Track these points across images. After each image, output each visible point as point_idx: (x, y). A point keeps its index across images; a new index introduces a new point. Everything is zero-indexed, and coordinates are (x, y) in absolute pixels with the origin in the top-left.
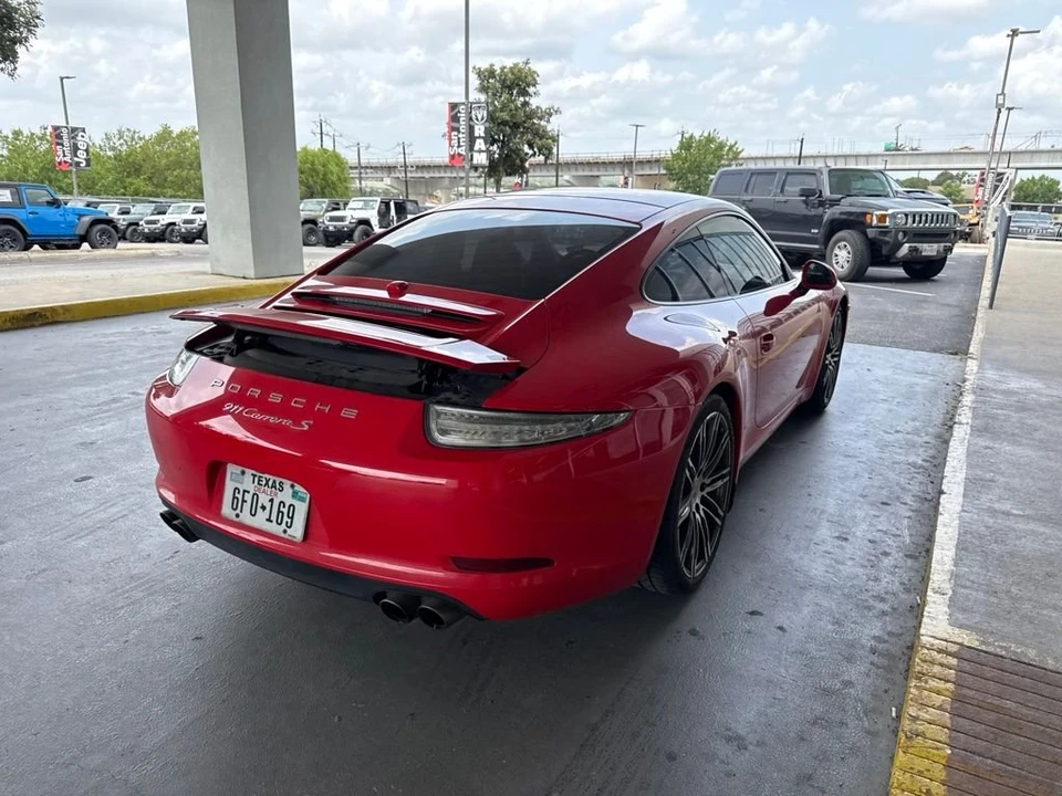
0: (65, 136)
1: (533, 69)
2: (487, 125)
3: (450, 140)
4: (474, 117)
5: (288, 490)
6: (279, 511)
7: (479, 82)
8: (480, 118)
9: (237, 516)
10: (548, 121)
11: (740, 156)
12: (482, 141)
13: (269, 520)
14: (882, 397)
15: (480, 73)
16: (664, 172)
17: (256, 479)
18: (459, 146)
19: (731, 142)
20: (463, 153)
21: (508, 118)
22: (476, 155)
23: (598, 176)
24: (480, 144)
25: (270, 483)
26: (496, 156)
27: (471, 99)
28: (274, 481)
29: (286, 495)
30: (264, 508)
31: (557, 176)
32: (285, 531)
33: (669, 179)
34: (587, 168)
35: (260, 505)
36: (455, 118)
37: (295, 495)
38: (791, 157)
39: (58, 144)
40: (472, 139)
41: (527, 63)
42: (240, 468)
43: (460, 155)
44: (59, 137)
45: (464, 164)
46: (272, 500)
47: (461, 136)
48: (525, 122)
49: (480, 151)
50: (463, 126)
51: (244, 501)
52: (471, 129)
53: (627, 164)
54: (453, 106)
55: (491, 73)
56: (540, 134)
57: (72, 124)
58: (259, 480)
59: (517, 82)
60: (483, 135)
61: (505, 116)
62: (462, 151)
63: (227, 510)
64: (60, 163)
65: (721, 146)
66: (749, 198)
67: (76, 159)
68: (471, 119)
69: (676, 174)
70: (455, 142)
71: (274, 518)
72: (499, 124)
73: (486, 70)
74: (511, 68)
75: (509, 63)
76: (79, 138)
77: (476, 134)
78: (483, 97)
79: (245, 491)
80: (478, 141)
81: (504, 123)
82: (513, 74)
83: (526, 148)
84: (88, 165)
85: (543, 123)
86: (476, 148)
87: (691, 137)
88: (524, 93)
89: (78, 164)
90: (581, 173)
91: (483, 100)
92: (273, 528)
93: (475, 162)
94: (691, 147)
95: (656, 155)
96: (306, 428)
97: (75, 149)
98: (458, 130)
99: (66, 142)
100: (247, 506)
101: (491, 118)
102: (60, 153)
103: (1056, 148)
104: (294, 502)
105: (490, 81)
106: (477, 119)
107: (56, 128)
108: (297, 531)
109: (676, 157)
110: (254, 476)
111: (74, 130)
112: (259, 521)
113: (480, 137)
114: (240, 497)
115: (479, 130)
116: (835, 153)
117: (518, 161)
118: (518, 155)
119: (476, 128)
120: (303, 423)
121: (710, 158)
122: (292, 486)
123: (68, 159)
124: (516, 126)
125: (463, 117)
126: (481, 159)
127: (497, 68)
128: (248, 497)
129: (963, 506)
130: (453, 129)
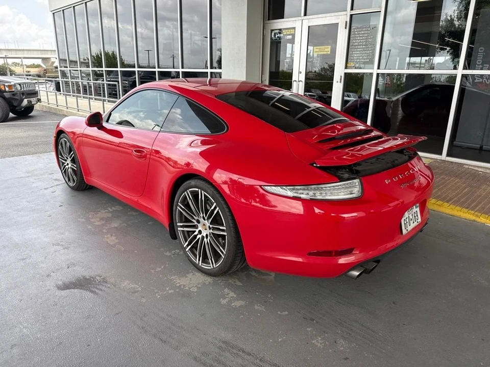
5: (414, 208)
6: (414, 217)
9: (407, 230)
32: (418, 222)
35: (410, 219)
37: (416, 207)
46: (412, 215)
63: (404, 231)
71: (414, 220)
79: (406, 219)
100: (408, 224)
104: (416, 210)
108: (420, 218)
112: (412, 225)
114: (406, 222)
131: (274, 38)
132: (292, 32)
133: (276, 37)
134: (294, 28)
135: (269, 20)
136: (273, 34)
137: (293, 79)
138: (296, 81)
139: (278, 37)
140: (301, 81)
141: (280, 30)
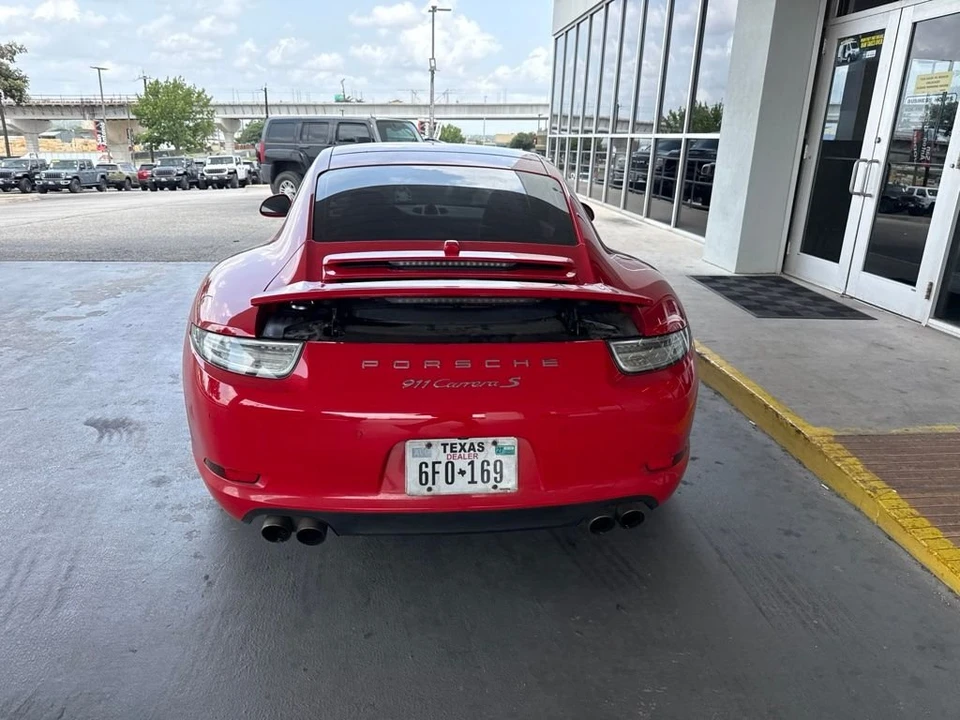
5: (490, 450)
6: (483, 471)
9: (430, 489)
10: (12, 60)
11: (212, 102)
13: (473, 482)
16: (134, 117)
17: (448, 448)
19: (199, 89)
23: (48, 120)
25: (467, 447)
28: (472, 444)
29: (490, 453)
30: (462, 473)
32: (495, 487)
33: (141, 124)
35: (457, 470)
37: (499, 450)
38: (258, 105)
42: (425, 442)
46: (472, 463)
51: (435, 473)
53: (88, 108)
58: (452, 448)
63: (413, 487)
65: (189, 93)
66: (306, 145)
69: (148, 120)
71: (478, 477)
79: (434, 463)
87: (157, 82)
90: (30, 116)
92: (481, 488)
94: (158, 92)
95: (124, 100)
96: (516, 384)
100: (441, 478)
103: (460, 103)
104: (499, 457)
108: (510, 482)
109: (144, 102)
110: (445, 445)
112: (461, 486)
114: (429, 470)
116: (296, 102)
120: (511, 380)
121: (181, 104)
122: (495, 443)
128: (441, 468)
131: (842, 59)
132: (878, 42)
133: (846, 55)
134: (882, 31)
135: (839, 15)
136: (841, 48)
137: (862, 156)
138: (865, 161)
139: (849, 55)
140: (877, 162)
141: (857, 37)
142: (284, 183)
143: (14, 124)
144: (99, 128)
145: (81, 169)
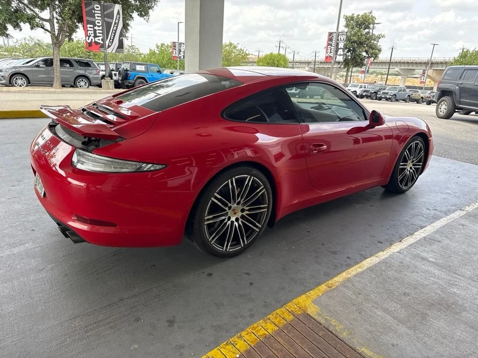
0: (177, 46)
1: (374, 15)
2: (345, 43)
3: (327, 50)
4: (339, 39)
7: (345, 22)
8: (342, 39)
10: (378, 41)
12: (341, 50)
14: (449, 192)
15: (346, 18)
18: (331, 52)
20: (332, 56)
21: (356, 39)
22: (338, 57)
23: (414, 69)
24: (340, 52)
26: (350, 57)
27: (340, 31)
31: (389, 69)
34: (406, 65)
36: (330, 40)
39: (174, 49)
40: (337, 49)
41: (371, 13)
43: (330, 56)
44: (175, 46)
45: (331, 61)
47: (332, 48)
48: (365, 41)
49: (340, 55)
50: (334, 43)
52: (337, 44)
54: (330, 34)
55: (352, 18)
56: (372, 47)
57: (180, 41)
59: (365, 22)
60: (342, 47)
61: (355, 39)
62: (332, 55)
64: (174, 57)
67: (180, 55)
68: (338, 40)
70: (329, 51)
72: (352, 42)
73: (349, 17)
74: (362, 16)
75: (361, 13)
76: (182, 47)
77: (340, 47)
78: (346, 30)
80: (340, 50)
81: (354, 42)
82: (363, 18)
83: (364, 54)
84: (184, 58)
85: (375, 42)
86: (338, 53)
88: (367, 27)
89: (180, 57)
91: (346, 31)
93: (337, 60)
94: (467, 56)
95: (447, 59)
97: (180, 51)
98: (331, 45)
99: (177, 49)
101: (348, 39)
102: (174, 53)
105: (351, 22)
106: (341, 40)
107: (174, 43)
111: (181, 43)
113: (341, 48)
115: (341, 45)
117: (359, 60)
118: (359, 57)
119: (340, 44)
123: (177, 55)
124: (361, 44)
125: (334, 39)
126: (340, 59)
127: (355, 15)
129: (401, 250)
130: (329, 44)
142: (442, 103)
143: (399, 71)
144: (424, 73)
145: (399, 91)
